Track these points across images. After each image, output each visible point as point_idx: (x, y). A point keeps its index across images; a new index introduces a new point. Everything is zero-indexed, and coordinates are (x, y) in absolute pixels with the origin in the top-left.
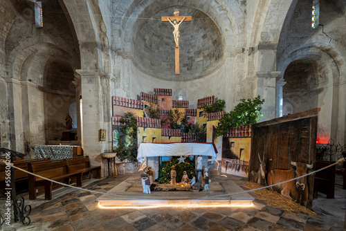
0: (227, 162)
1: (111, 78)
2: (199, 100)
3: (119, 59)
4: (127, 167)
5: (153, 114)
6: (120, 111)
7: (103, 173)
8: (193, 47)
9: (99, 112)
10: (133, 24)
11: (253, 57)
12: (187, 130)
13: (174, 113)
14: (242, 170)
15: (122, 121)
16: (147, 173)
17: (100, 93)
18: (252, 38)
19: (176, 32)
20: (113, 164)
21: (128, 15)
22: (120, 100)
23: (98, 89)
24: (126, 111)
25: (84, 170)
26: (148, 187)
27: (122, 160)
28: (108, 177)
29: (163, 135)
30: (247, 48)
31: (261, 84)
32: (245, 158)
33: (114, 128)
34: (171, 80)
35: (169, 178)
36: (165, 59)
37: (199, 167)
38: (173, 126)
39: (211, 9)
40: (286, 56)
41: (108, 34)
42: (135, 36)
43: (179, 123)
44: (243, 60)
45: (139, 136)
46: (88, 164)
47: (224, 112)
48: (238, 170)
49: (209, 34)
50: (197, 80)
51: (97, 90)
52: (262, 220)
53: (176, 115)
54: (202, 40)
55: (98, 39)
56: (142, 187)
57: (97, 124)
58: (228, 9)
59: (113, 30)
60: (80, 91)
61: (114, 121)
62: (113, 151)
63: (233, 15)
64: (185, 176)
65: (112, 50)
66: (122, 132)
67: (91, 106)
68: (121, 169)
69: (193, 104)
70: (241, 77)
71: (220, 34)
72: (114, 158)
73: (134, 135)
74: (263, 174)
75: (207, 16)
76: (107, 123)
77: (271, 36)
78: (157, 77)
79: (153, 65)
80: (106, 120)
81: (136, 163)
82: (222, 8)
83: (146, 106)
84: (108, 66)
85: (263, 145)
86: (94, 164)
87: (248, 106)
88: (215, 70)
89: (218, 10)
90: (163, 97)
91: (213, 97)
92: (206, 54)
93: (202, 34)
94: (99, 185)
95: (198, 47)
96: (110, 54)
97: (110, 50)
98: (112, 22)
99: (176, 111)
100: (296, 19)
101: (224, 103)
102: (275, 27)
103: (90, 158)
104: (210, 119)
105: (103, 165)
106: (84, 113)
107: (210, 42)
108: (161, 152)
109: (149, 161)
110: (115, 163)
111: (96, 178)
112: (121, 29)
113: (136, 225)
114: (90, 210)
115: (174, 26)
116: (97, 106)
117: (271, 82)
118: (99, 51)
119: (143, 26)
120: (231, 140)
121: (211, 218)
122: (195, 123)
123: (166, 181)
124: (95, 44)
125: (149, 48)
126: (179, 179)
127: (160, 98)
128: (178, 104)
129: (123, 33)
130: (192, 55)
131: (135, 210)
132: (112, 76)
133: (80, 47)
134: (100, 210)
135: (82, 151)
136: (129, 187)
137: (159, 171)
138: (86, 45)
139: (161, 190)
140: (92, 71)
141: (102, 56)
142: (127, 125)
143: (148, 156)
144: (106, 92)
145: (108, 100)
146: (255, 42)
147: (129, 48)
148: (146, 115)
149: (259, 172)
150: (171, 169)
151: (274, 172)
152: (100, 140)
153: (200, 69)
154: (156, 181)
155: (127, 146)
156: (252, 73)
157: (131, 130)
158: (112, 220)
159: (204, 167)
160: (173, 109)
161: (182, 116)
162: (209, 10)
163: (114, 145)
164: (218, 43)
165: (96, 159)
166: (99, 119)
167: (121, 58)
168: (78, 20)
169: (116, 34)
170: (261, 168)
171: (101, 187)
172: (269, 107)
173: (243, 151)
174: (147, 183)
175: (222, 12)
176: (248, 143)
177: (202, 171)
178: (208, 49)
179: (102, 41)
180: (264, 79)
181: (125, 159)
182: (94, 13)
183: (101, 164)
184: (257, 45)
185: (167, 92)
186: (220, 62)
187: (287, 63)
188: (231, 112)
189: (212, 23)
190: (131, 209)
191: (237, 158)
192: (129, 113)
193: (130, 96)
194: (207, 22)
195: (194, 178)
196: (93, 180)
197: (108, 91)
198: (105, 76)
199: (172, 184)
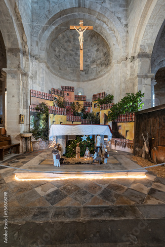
0: (116, 141)
1: (29, 76)
2: (93, 96)
3: (36, 63)
4: (40, 144)
5: (61, 105)
6: (36, 101)
7: (22, 149)
8: (89, 57)
9: (19, 101)
10: (47, 38)
11: (134, 63)
12: (85, 117)
13: (76, 104)
14: (128, 147)
15: (37, 109)
16: (57, 149)
17: (21, 87)
18: (133, 49)
19: (81, 38)
20: (29, 142)
21: (43, 31)
22: (36, 93)
23: (20, 83)
24: (41, 101)
25: (6, 147)
26: (58, 161)
27: (36, 139)
28: (25, 153)
29: (67, 121)
30: (130, 56)
31: (140, 83)
32: (130, 137)
33: (31, 114)
34: (73, 81)
35: (75, 153)
36: (69, 66)
37: (98, 144)
38: (75, 114)
39: (103, 30)
40: (156, 64)
41: (29, 43)
42: (48, 47)
43: (80, 112)
44: (126, 66)
45: (50, 121)
46: (10, 141)
47: (113, 104)
48: (125, 147)
49: (101, 48)
50: (92, 81)
51: (19, 85)
52: (159, 191)
53: (77, 106)
54: (96, 53)
55: (20, 46)
56: (53, 161)
57: (18, 111)
58: (115, 30)
59: (32, 41)
60: (5, 85)
61: (31, 109)
62: (30, 132)
63: (119, 34)
64: (87, 152)
65: (31, 56)
66: (38, 117)
67: (13, 96)
68: (36, 146)
69: (89, 98)
70: (126, 78)
71: (109, 48)
72: (31, 137)
73: (47, 120)
74: (147, 150)
75: (100, 35)
76: (25, 110)
77: (147, 48)
78: (64, 78)
79: (60, 69)
80: (25, 107)
81: (47, 142)
82: (111, 29)
83: (55, 98)
84: (28, 67)
85: (146, 127)
86: (14, 142)
87: (132, 99)
88: (105, 74)
89: (108, 30)
90: (68, 92)
91: (104, 93)
92: (98, 63)
93: (96, 49)
94: (17, 159)
95: (93, 58)
96: (29, 58)
97: (29, 56)
98: (31, 35)
99: (77, 103)
100: (163, 38)
101: (112, 97)
102: (150, 41)
103: (12, 137)
104: (102, 109)
105: (21, 143)
106: (8, 102)
107: (102, 54)
108: (68, 132)
109: (58, 139)
110: (31, 141)
111: (16, 153)
112: (38, 41)
113: (49, 198)
114: (6, 182)
115: (80, 33)
116: (19, 97)
117: (148, 81)
118: (21, 55)
119: (54, 40)
120: (119, 124)
121: (115, 190)
122: (91, 112)
123: (72, 156)
124: (18, 50)
125: (58, 57)
126: (82, 154)
127: (66, 93)
128: (78, 98)
129: (40, 44)
130: (88, 63)
131: (47, 182)
132: (30, 74)
133: (6, 51)
134: (16, 181)
135: (6, 131)
136: (42, 161)
137: (66, 148)
138: (11, 50)
139: (68, 163)
140: (15, 69)
141: (23, 60)
142: (41, 112)
143: (58, 135)
144: (25, 86)
145: (27, 92)
146: (135, 52)
147: (43, 55)
148: (56, 105)
149: (143, 148)
150: (76, 146)
151: (157, 148)
152: (20, 123)
153: (95, 73)
154: (64, 155)
155: (41, 128)
156: (133, 75)
157: (44, 116)
158: (26, 192)
159: (101, 144)
160: (75, 102)
161: (82, 107)
162: (101, 30)
163: (31, 127)
164: (107, 55)
165: (17, 138)
166: (19, 107)
167: (37, 61)
168: (5, 31)
169: (34, 44)
170: (145, 145)
171: (19, 160)
172: (146, 100)
173: (128, 133)
174: (57, 157)
175: (111, 32)
176: (132, 126)
177: (101, 148)
178: (100, 59)
179: (23, 48)
180: (143, 79)
181: (39, 138)
182: (18, 27)
183: (20, 142)
184: (136, 55)
185: (71, 89)
186: (109, 68)
187: (157, 69)
188: (119, 103)
189: (103, 40)
190: (44, 181)
191: (123, 138)
192: (43, 103)
193: (43, 90)
194: (100, 39)
195: (96, 153)
196: (13, 155)
197: (27, 86)
198: (25, 74)
199: (77, 158)
